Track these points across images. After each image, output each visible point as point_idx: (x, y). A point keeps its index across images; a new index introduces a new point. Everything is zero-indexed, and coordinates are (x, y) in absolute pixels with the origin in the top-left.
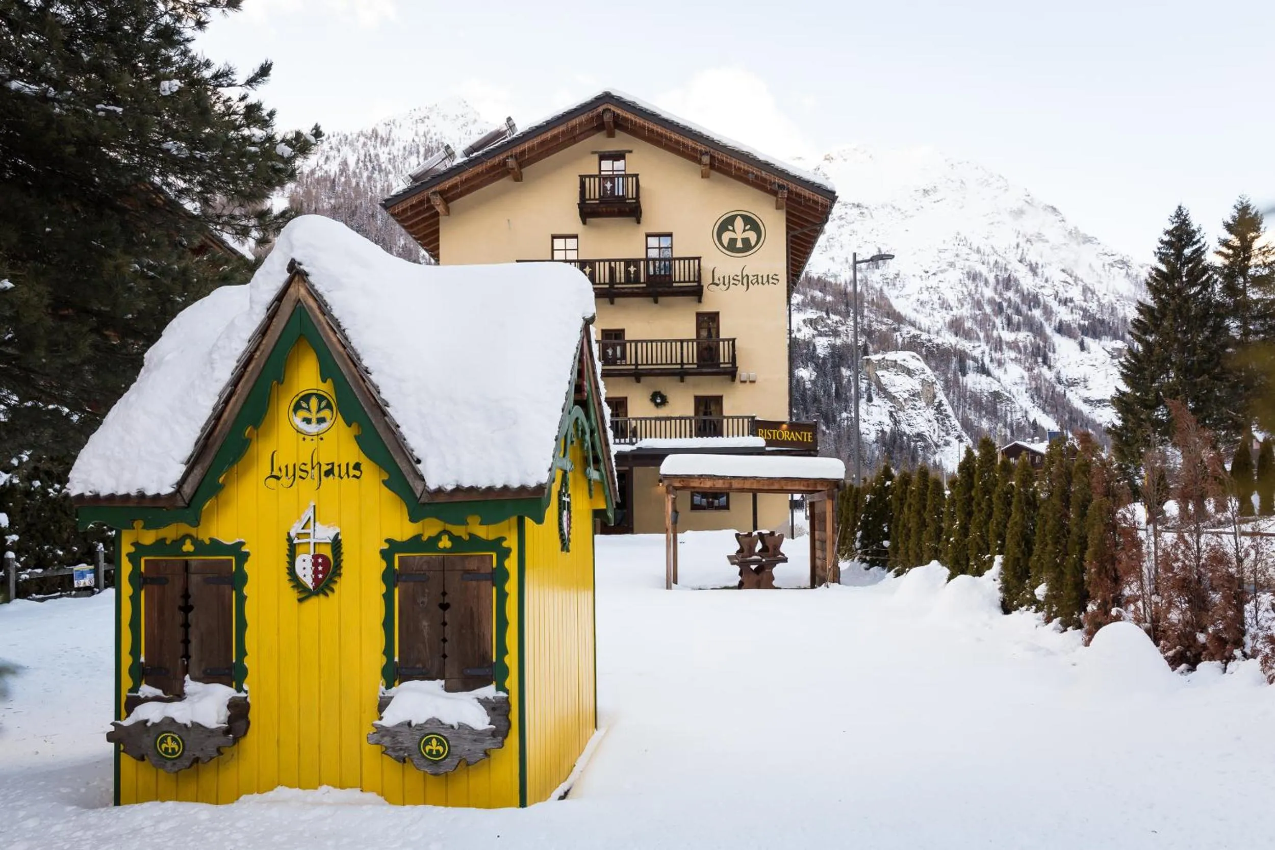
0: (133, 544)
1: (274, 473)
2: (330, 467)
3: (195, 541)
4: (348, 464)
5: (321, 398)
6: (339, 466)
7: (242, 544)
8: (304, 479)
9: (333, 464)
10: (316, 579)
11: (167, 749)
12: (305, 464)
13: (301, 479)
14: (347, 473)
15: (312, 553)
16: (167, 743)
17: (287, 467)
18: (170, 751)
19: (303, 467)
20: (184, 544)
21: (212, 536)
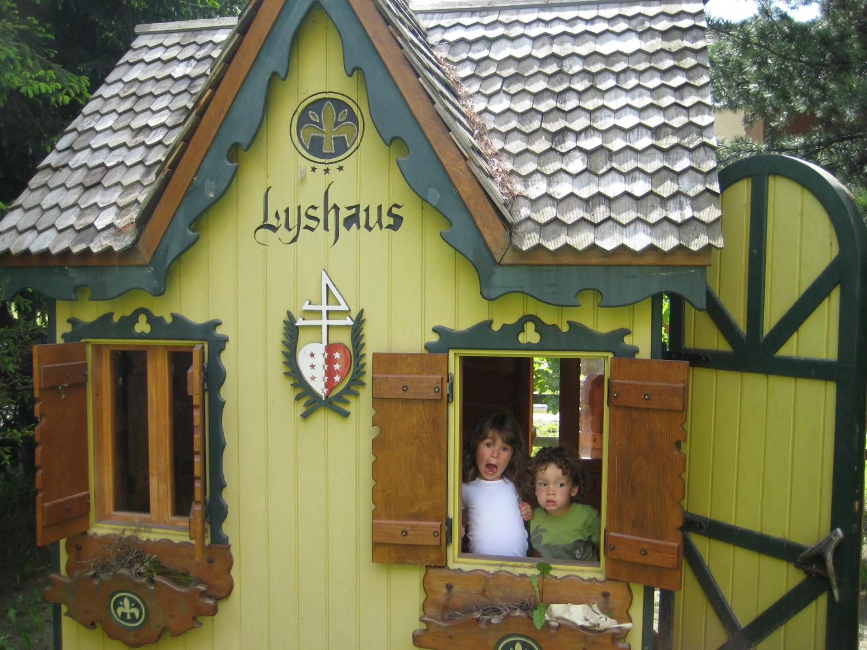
0: (69, 321)
1: (269, 222)
2: (353, 211)
3: (152, 320)
4: (380, 208)
5: (339, 105)
6: (367, 210)
7: (217, 324)
8: (312, 229)
9: (357, 207)
10: (330, 385)
11: (124, 615)
12: (314, 207)
13: (308, 231)
14: (379, 222)
15: (325, 343)
16: (123, 606)
17: (287, 211)
18: (129, 617)
19: (311, 212)
20: (137, 321)
21: (176, 311)
